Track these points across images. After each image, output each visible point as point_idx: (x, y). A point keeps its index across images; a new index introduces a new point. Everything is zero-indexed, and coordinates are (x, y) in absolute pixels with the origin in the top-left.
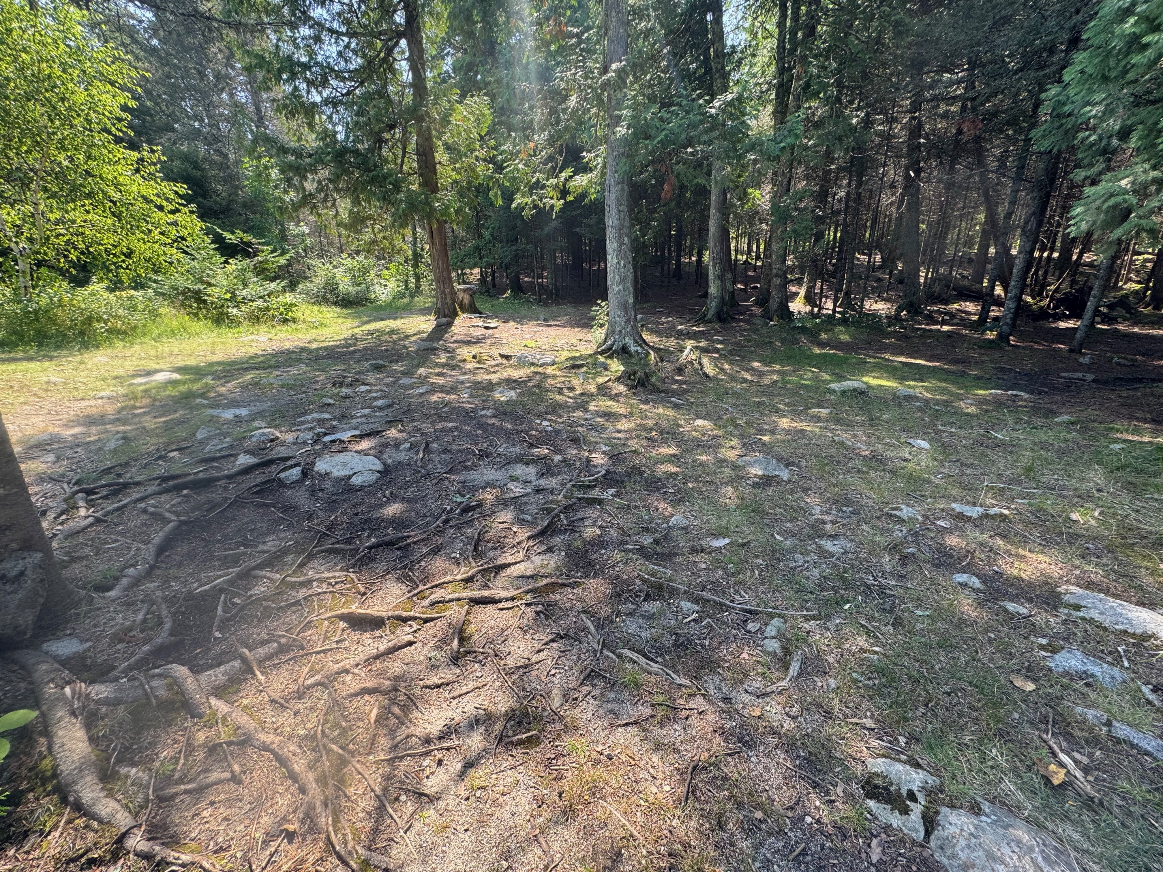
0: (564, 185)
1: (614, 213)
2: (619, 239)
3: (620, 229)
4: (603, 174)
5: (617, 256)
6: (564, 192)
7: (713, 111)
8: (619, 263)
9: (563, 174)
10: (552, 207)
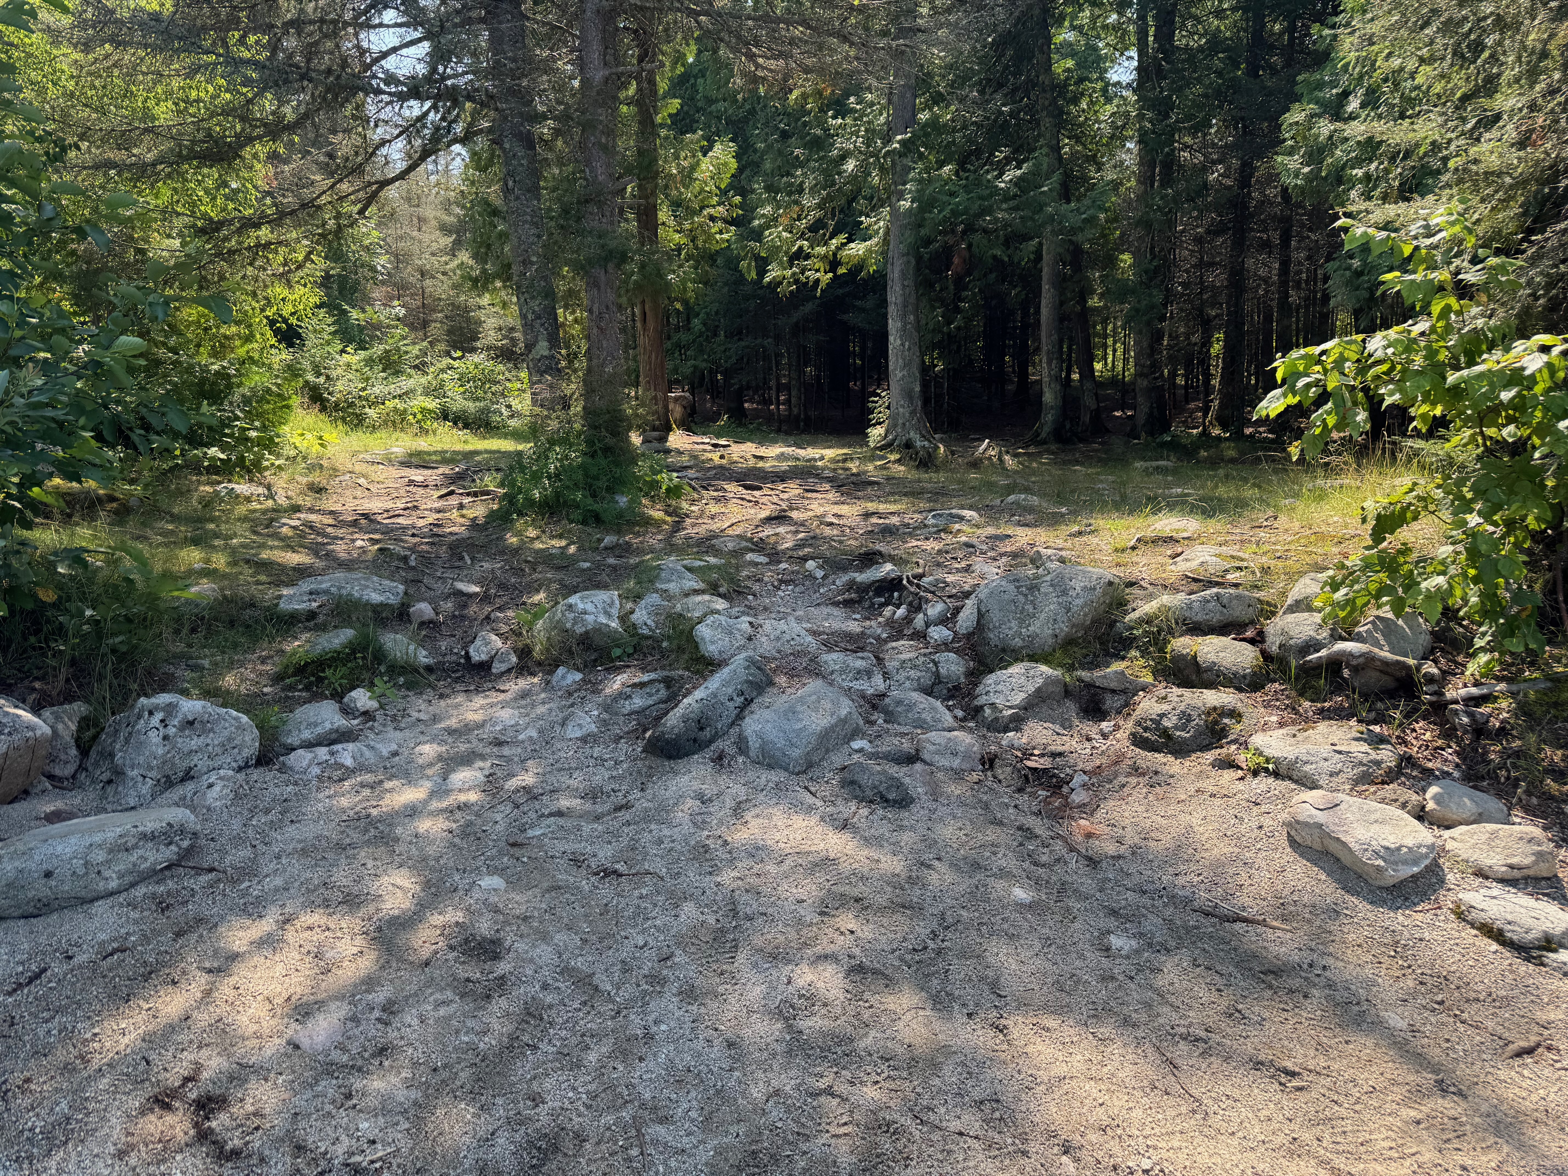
0: (835, 255)
1: (898, 288)
2: (903, 317)
3: (905, 306)
4: (886, 241)
5: (901, 337)
6: (834, 263)
7: (1003, 185)
8: (903, 345)
9: (834, 241)
10: (817, 281)
